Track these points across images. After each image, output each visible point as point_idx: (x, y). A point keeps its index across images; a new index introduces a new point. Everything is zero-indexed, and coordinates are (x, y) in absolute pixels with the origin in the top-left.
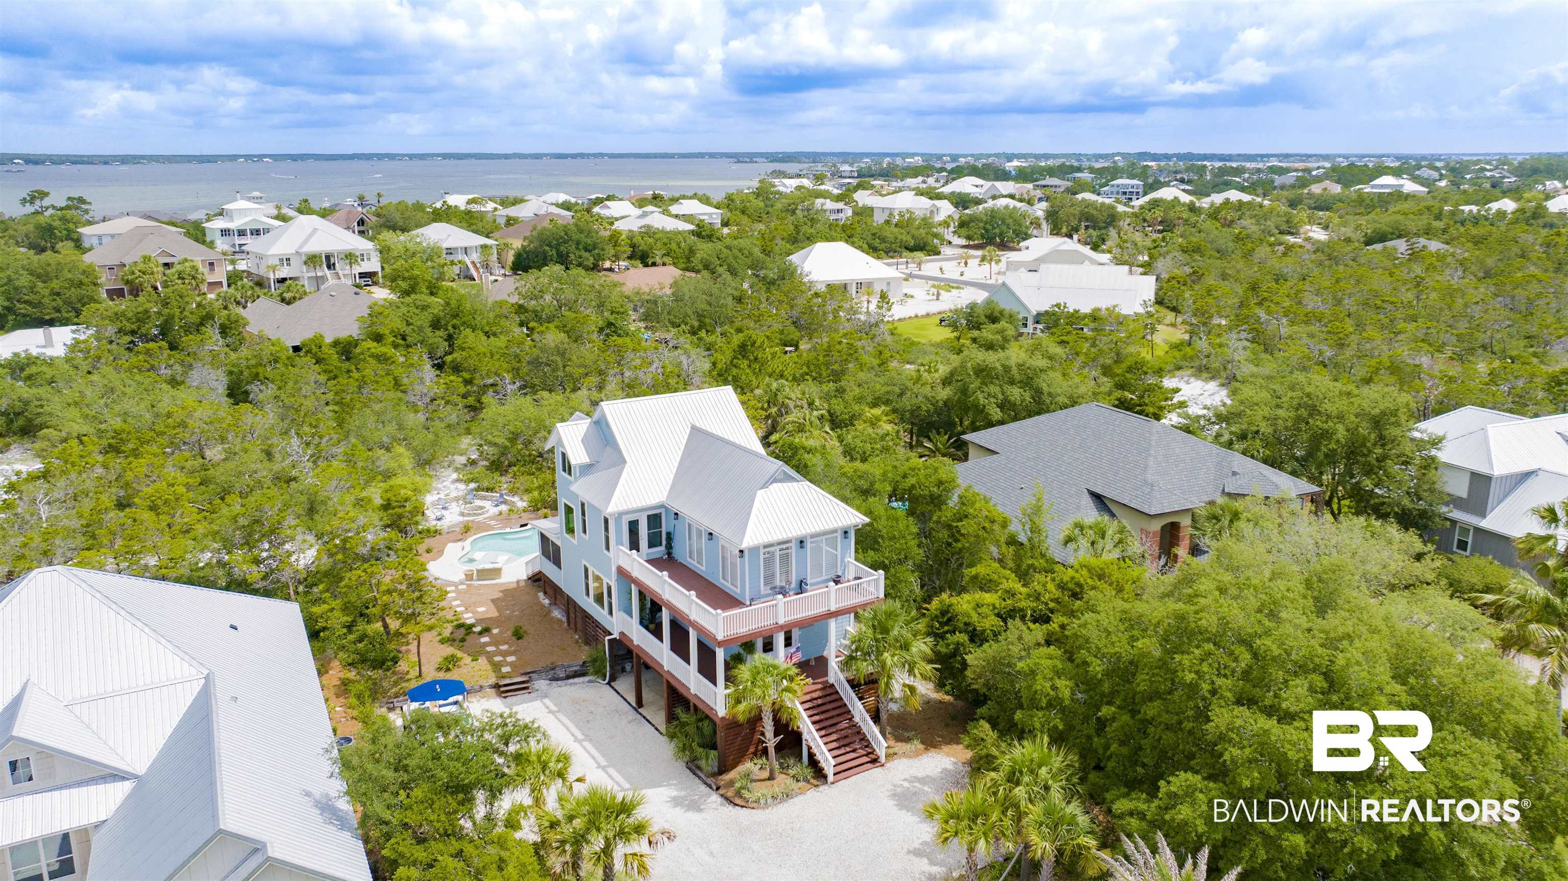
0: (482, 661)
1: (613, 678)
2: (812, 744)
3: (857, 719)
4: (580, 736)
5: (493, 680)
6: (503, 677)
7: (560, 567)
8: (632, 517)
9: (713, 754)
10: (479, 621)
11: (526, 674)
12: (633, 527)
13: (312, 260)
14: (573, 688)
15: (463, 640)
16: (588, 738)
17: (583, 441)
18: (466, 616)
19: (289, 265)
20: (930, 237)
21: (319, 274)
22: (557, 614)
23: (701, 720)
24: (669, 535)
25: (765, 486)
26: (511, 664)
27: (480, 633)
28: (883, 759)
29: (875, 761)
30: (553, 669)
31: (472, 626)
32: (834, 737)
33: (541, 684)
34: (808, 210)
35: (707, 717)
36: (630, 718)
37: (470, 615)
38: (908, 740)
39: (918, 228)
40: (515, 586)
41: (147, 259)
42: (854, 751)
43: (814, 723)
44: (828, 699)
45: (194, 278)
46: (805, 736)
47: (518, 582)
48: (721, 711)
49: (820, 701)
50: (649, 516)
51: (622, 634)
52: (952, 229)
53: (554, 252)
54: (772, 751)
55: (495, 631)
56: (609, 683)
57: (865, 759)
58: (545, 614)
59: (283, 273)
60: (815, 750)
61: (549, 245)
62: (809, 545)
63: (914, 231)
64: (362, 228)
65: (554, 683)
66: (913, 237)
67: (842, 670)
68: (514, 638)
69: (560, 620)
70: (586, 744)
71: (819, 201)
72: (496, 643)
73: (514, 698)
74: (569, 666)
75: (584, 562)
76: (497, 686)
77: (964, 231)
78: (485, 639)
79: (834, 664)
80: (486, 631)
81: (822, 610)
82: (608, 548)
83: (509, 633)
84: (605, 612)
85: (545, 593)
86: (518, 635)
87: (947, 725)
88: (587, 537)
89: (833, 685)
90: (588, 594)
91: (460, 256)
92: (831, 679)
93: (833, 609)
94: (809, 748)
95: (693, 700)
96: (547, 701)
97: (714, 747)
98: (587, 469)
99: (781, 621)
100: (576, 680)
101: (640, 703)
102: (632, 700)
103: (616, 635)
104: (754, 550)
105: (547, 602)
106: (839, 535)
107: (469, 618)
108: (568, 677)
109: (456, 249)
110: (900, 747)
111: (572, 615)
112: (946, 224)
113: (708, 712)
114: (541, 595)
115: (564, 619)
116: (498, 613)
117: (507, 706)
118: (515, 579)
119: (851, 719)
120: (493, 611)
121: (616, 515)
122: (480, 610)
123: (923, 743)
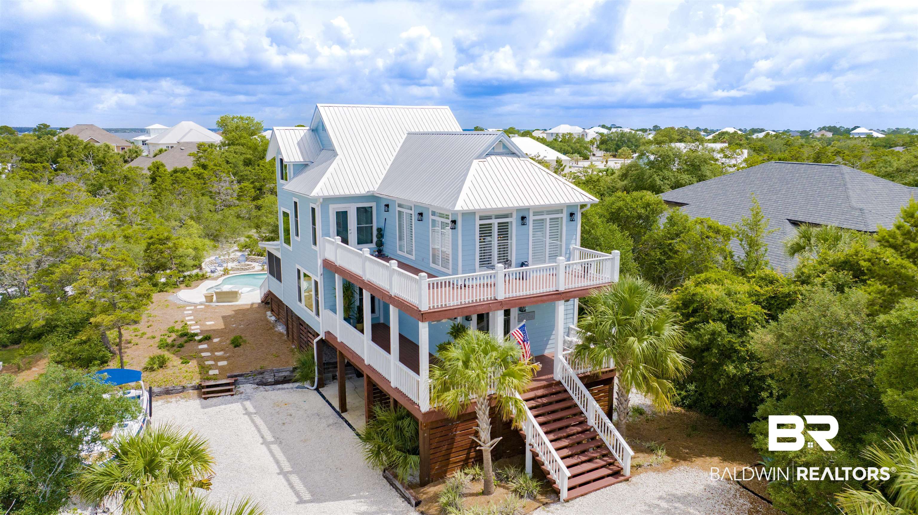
0: (193, 364)
1: (322, 384)
2: (538, 450)
3: (592, 422)
4: (269, 438)
5: (196, 382)
6: (208, 379)
7: (281, 281)
8: (341, 207)
9: (414, 459)
10: (205, 331)
11: (231, 377)
12: (342, 217)
14: (279, 392)
15: (181, 346)
16: (278, 441)
17: (298, 144)
18: (193, 327)
20: (583, 149)
22: (281, 328)
23: (402, 418)
24: (380, 230)
25: (478, 161)
26: (221, 368)
27: (200, 341)
28: (627, 472)
29: (618, 475)
30: (262, 373)
31: (196, 335)
32: (565, 443)
33: (247, 388)
35: (409, 414)
36: (331, 421)
38: (651, 451)
39: (575, 143)
40: (249, 307)
42: (590, 460)
43: (541, 424)
44: (554, 398)
46: (529, 440)
47: (252, 304)
48: (425, 406)
49: (545, 400)
50: (358, 209)
51: (328, 333)
52: (595, 146)
54: (487, 457)
55: (216, 340)
56: (317, 389)
57: (606, 472)
58: (270, 327)
60: (542, 458)
62: (530, 223)
63: (572, 145)
65: (261, 388)
66: (572, 148)
67: (573, 364)
68: (232, 346)
69: (281, 333)
70: (275, 448)
72: (212, 349)
73: (215, 400)
74: (279, 371)
75: (297, 266)
76: (199, 388)
77: (604, 147)
78: (204, 346)
79: (561, 357)
80: (207, 339)
81: (551, 289)
82: (315, 243)
83: (228, 342)
84: (313, 314)
85: (272, 311)
86: (236, 343)
87: (689, 435)
88: (298, 239)
89: (559, 383)
90: (300, 300)
92: (558, 375)
93: (562, 289)
94: (535, 455)
95: (394, 395)
96: (248, 404)
97: (415, 451)
98: (302, 167)
99: (501, 296)
100: (285, 386)
101: (344, 407)
102: (336, 404)
103: (322, 336)
104: (469, 215)
105: (273, 318)
106: (565, 216)
107: (195, 329)
108: (277, 383)
110: (643, 459)
111: (290, 326)
112: (592, 143)
113: (409, 407)
114: (269, 313)
115: (285, 333)
116: (223, 327)
117: (203, 407)
118: (250, 302)
119: (583, 422)
120: (220, 325)
121: (321, 200)
122: (208, 323)
123: (668, 454)
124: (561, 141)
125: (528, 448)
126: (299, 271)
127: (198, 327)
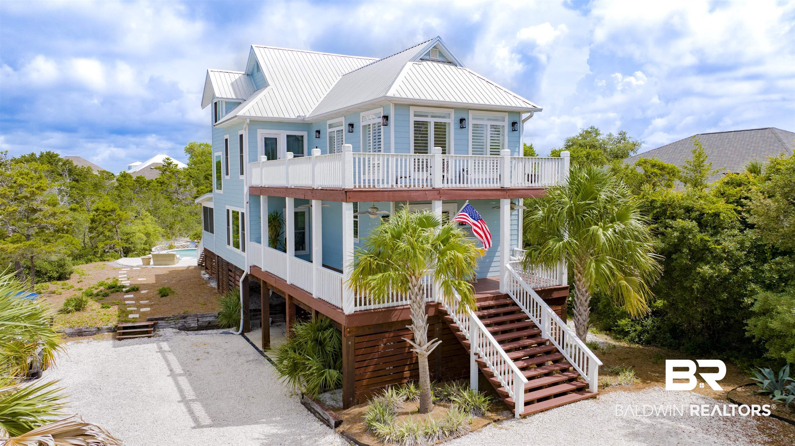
0: (114, 309)
1: (247, 329)
2: (485, 359)
3: (547, 334)
4: (178, 369)
5: (112, 324)
6: (126, 322)
7: (213, 233)
10: (132, 285)
11: (151, 320)
12: (270, 146)
14: (201, 336)
15: (106, 295)
16: (188, 373)
17: (232, 84)
18: (123, 281)
22: (213, 284)
23: (323, 329)
26: (143, 313)
27: (127, 292)
28: (594, 388)
29: (583, 391)
30: (184, 318)
31: (124, 287)
32: (517, 354)
33: (168, 332)
38: (616, 374)
40: (185, 269)
42: (550, 375)
46: (474, 348)
47: (189, 267)
48: (347, 309)
50: (288, 136)
51: (253, 267)
54: (424, 364)
55: (143, 292)
56: (242, 334)
57: (570, 387)
58: (202, 283)
60: (490, 368)
65: (183, 332)
68: (159, 296)
69: (212, 289)
70: (184, 382)
72: (137, 298)
73: (130, 341)
74: (203, 316)
75: (227, 207)
76: (114, 330)
78: (129, 296)
79: (509, 266)
80: (134, 290)
82: (242, 173)
83: (156, 293)
84: (241, 251)
85: (207, 268)
86: (164, 294)
87: (655, 363)
88: (228, 177)
89: (507, 296)
90: (229, 243)
92: (504, 288)
93: (507, 185)
94: (482, 365)
95: (315, 306)
96: (164, 344)
98: (235, 106)
99: (439, 185)
100: (209, 331)
102: (259, 343)
103: (249, 272)
105: (207, 276)
106: (507, 125)
107: (125, 283)
108: (200, 328)
111: (221, 277)
113: (332, 315)
114: (203, 272)
115: (216, 287)
116: (154, 282)
117: (114, 347)
118: (187, 265)
120: (152, 280)
121: (248, 121)
122: (139, 279)
123: (637, 375)
125: (473, 358)
126: (228, 211)
127: (129, 282)
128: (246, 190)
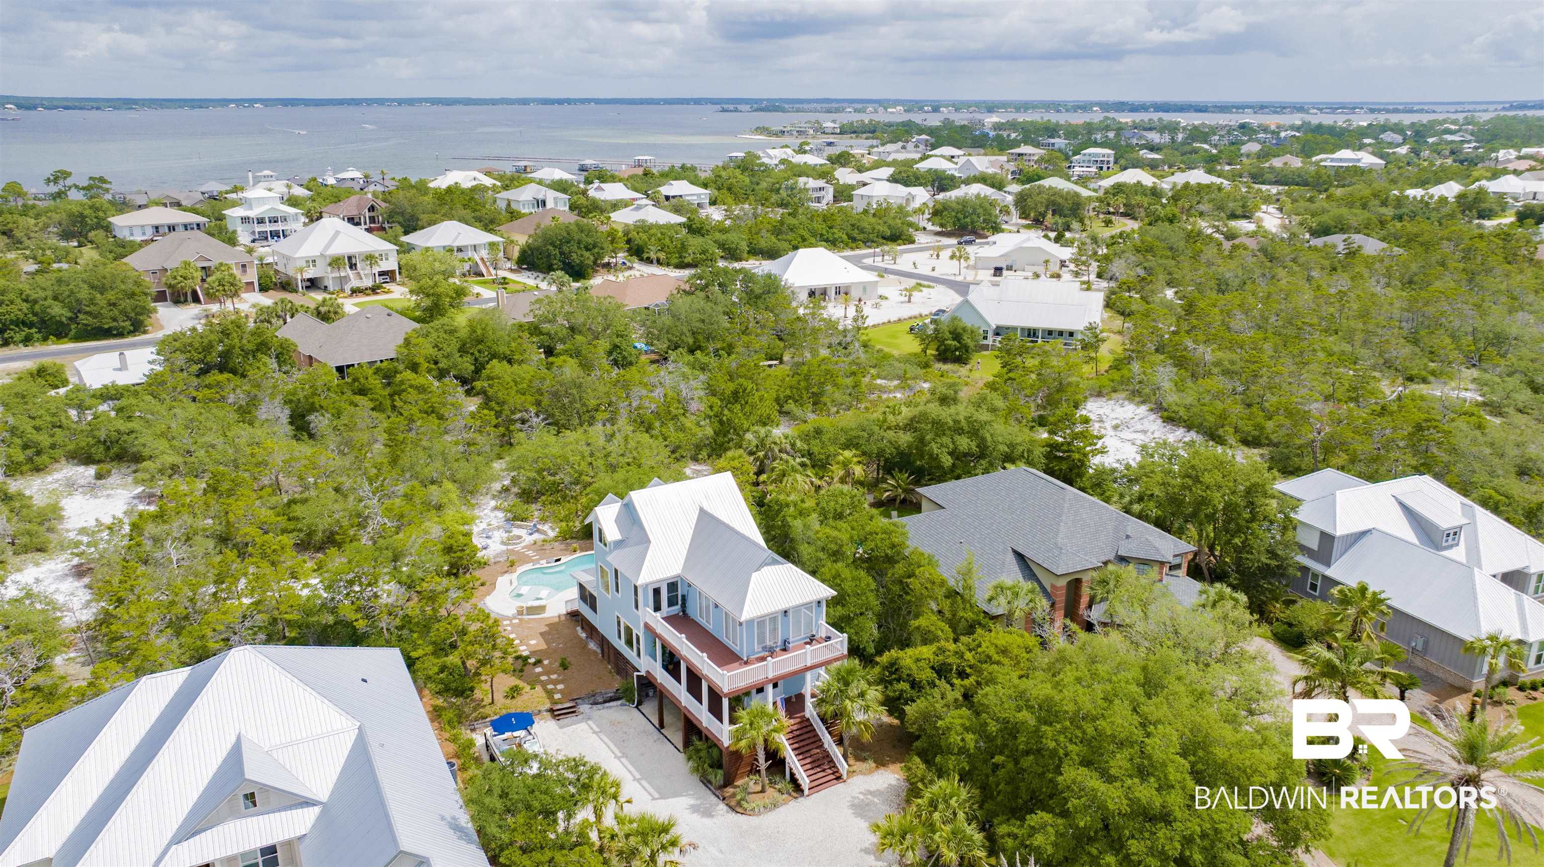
0: (538, 688)
1: (640, 703)
2: (792, 767)
3: (826, 746)
4: (619, 754)
5: (548, 706)
6: (556, 703)
7: (595, 611)
8: (656, 586)
9: (720, 773)
10: (533, 653)
11: (572, 700)
12: (657, 592)
13: (335, 262)
14: (611, 711)
15: (522, 671)
16: (625, 755)
17: (615, 521)
18: (522, 648)
19: (314, 266)
20: (905, 227)
21: (343, 274)
22: (592, 646)
23: (710, 747)
24: (683, 597)
25: (758, 569)
26: (561, 691)
27: (535, 664)
28: (845, 776)
29: (839, 778)
30: (594, 696)
31: (528, 657)
32: (808, 760)
33: (584, 708)
34: (792, 189)
35: (715, 745)
36: (655, 738)
37: (524, 648)
38: (864, 760)
39: (894, 218)
41: (187, 264)
42: (824, 770)
43: (793, 750)
44: (805, 730)
45: (232, 285)
46: (788, 760)
47: (559, 617)
48: (726, 742)
49: (798, 733)
50: (668, 585)
51: (648, 672)
52: (927, 216)
53: (557, 252)
54: (763, 772)
55: (546, 662)
56: (636, 708)
57: (832, 777)
59: (310, 274)
60: (795, 771)
61: (552, 244)
62: (791, 614)
63: (891, 222)
64: (372, 214)
65: (595, 707)
66: (889, 227)
67: (815, 709)
68: (561, 669)
69: (595, 652)
70: (624, 760)
71: (802, 180)
72: (547, 673)
73: (566, 720)
74: (606, 693)
75: (617, 614)
76: (551, 711)
77: (937, 219)
78: (538, 670)
79: (809, 704)
80: (538, 662)
81: (800, 666)
82: (637, 607)
83: (557, 664)
84: (635, 653)
85: (582, 628)
86: (564, 666)
87: (894, 747)
88: (619, 596)
89: (808, 720)
90: (620, 637)
91: (470, 254)
92: (808, 715)
93: (809, 664)
94: (791, 769)
95: (705, 732)
96: (590, 722)
97: (720, 766)
98: (619, 544)
99: (770, 676)
100: (611, 704)
101: (662, 725)
102: (656, 722)
103: (643, 673)
104: (750, 622)
105: (584, 636)
106: (814, 605)
107: (524, 651)
108: (605, 702)
109: (466, 247)
110: (858, 766)
111: (606, 650)
112: (920, 211)
113: (716, 742)
114: (579, 629)
115: (599, 651)
116: (546, 647)
117: (561, 727)
118: (557, 615)
119: (822, 746)
120: (543, 644)
122: (532, 643)
123: (875, 762)
124: (874, 215)
125: (787, 766)
126: (618, 618)
128: (642, 625)
